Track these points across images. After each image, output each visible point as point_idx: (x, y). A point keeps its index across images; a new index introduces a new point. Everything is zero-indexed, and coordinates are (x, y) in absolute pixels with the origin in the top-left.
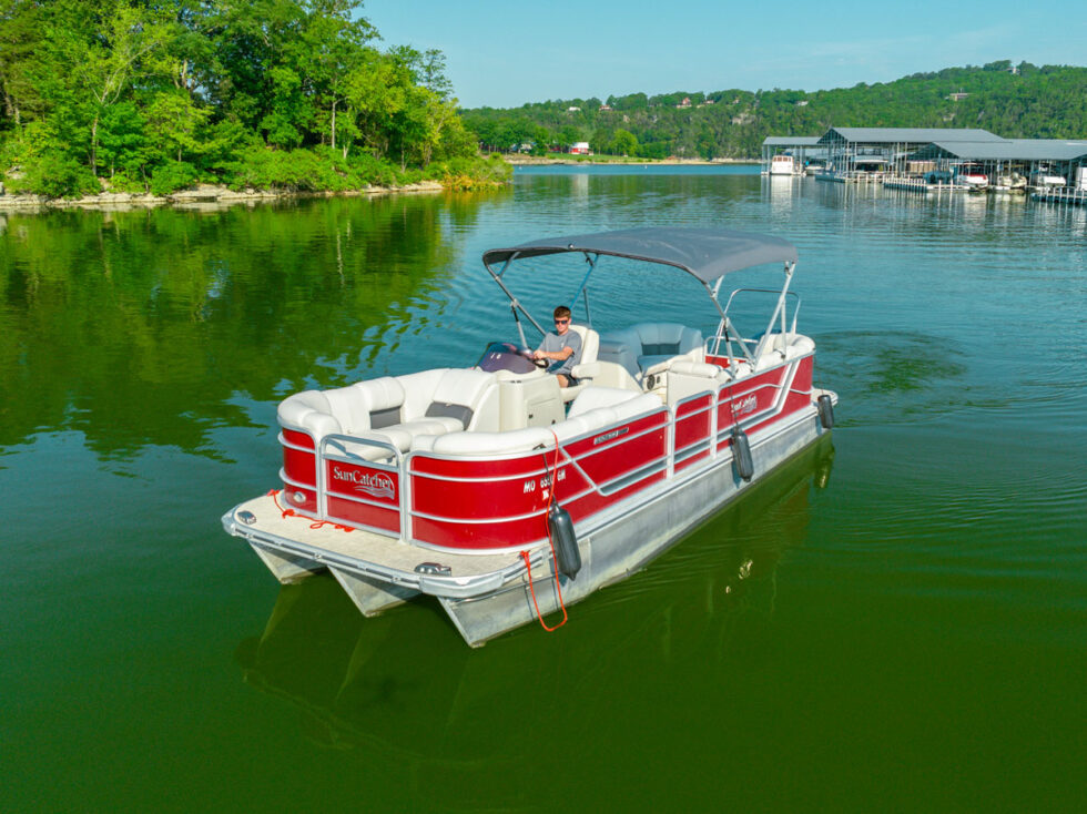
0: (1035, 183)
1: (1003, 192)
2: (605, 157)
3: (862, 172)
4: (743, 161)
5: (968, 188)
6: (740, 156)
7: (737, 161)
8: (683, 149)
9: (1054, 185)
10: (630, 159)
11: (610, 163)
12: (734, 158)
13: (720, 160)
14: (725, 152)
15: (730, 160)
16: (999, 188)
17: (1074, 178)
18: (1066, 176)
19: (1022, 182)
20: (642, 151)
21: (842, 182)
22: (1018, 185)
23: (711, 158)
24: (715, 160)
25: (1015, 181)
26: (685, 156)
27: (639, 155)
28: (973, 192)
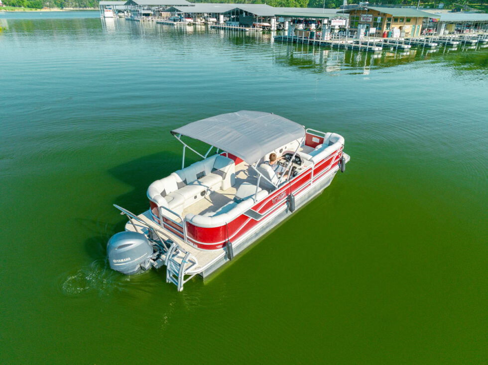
0: (207, 21)
1: (198, 25)
2: (13, 8)
3: (144, 17)
4: (78, 9)
5: (187, 23)
6: (76, 6)
7: (75, 9)
8: (48, 4)
9: (213, 22)
10: (25, 9)
11: (16, 11)
12: (73, 7)
13: (67, 9)
14: (69, 5)
15: (72, 9)
16: (197, 23)
17: (219, 19)
18: (216, 18)
19: (204, 21)
20: (30, 5)
21: (139, 21)
22: (202, 22)
23: (62, 8)
24: (64, 8)
25: (201, 20)
26: (50, 7)
27: (29, 7)
28: (189, 25)
